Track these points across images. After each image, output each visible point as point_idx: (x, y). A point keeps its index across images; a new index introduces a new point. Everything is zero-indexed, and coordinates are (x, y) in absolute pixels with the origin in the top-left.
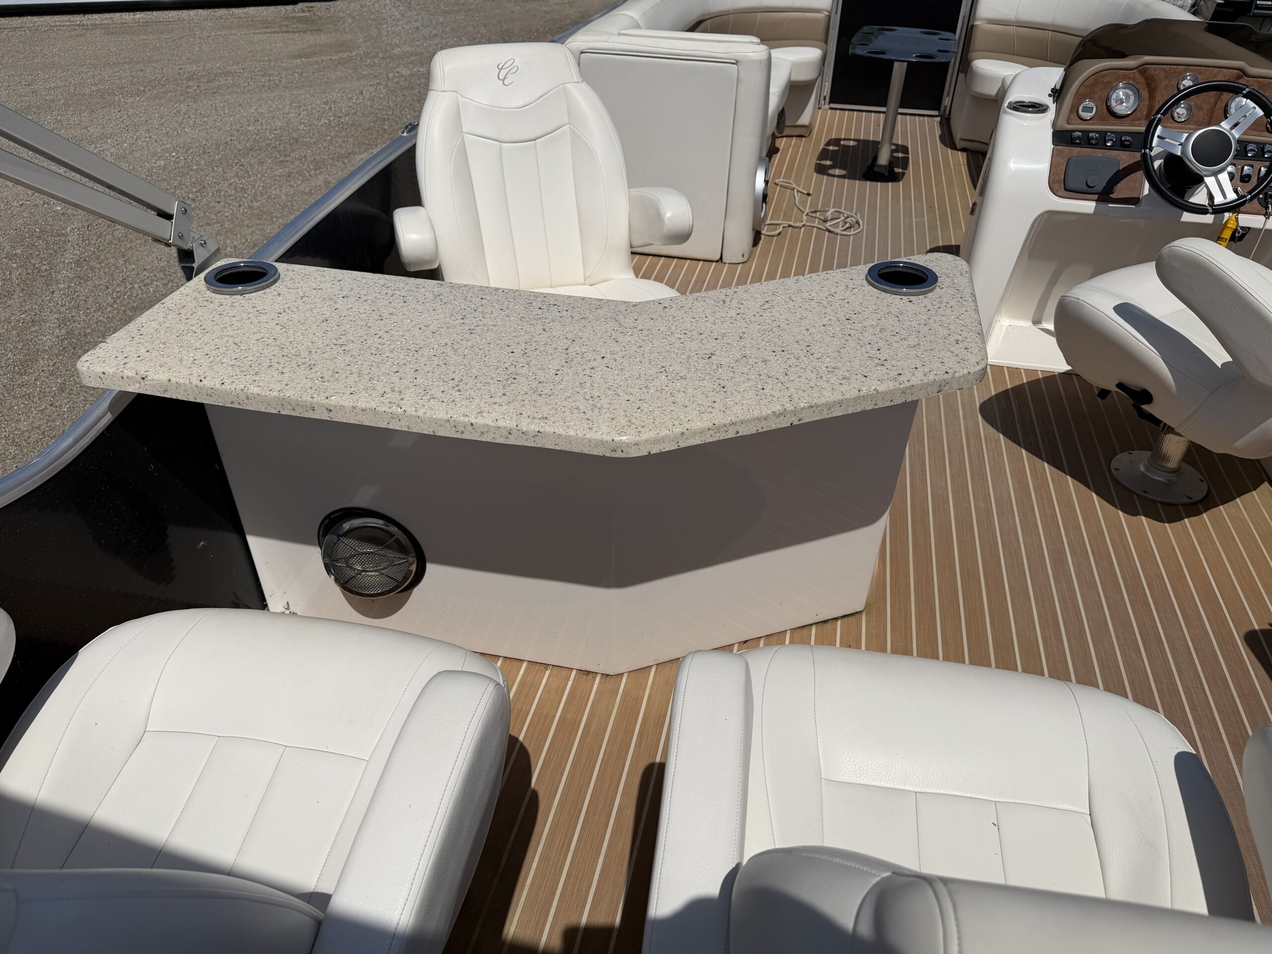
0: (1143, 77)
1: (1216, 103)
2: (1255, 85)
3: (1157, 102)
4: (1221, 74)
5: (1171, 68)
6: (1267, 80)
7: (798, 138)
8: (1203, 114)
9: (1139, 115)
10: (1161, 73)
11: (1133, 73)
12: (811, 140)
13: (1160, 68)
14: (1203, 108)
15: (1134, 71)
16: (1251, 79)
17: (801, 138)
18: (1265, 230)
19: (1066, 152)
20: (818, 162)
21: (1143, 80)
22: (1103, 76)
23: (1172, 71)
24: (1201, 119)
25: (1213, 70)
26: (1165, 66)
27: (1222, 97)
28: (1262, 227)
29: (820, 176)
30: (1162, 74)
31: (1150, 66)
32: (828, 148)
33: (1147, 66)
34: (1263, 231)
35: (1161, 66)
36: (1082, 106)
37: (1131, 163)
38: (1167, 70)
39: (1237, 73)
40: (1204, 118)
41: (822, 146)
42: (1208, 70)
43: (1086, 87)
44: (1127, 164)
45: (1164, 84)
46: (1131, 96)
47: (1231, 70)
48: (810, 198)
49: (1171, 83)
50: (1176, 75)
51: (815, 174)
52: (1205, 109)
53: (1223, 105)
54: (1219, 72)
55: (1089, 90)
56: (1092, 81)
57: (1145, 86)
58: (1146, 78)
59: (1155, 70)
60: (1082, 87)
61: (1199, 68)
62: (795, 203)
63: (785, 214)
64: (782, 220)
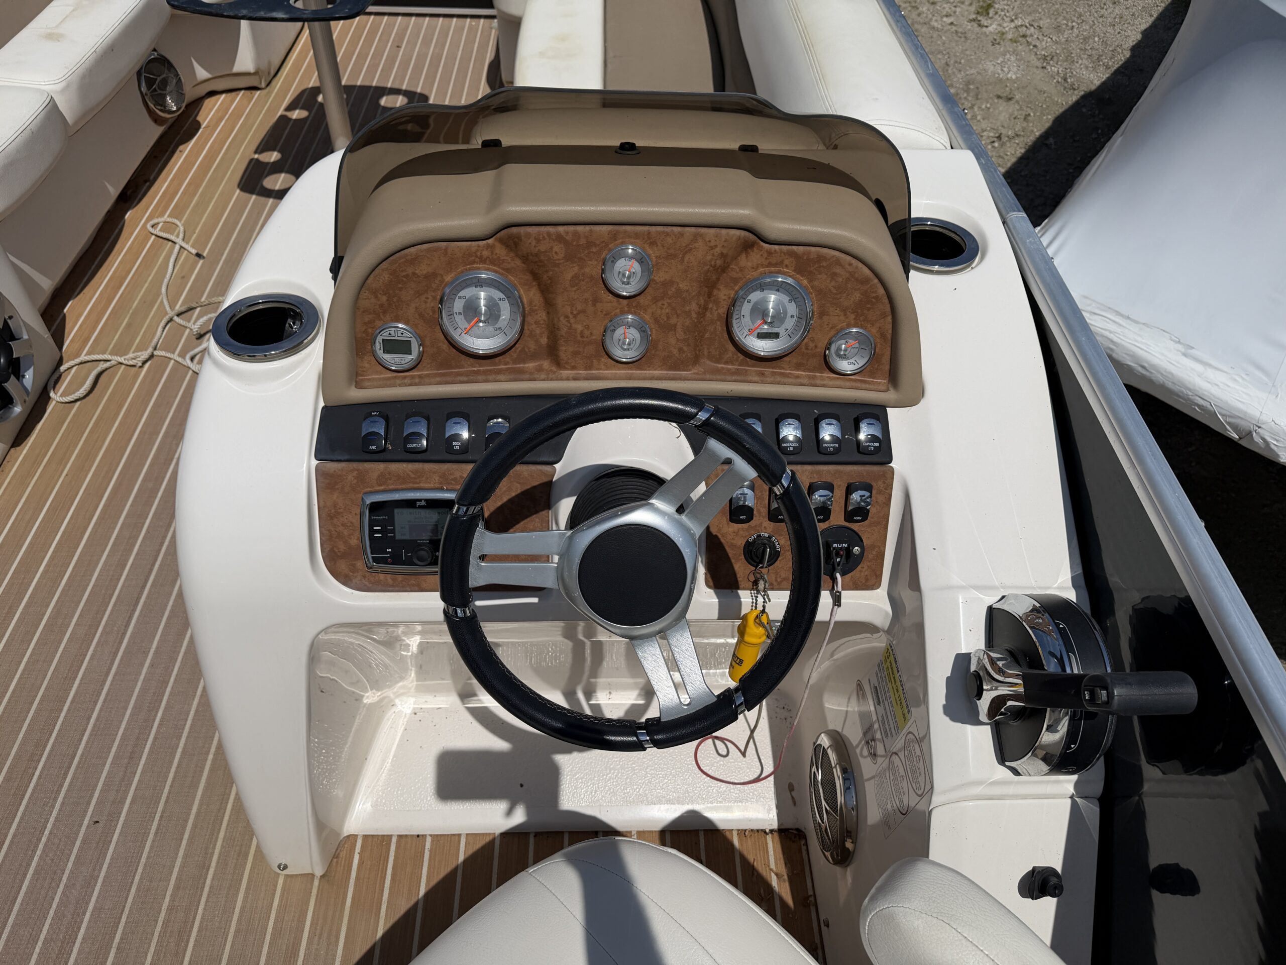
0: (517, 256)
1: (704, 310)
2: (786, 262)
3: (562, 318)
4: (700, 243)
5: (575, 233)
6: (813, 249)
7: (248, 92)
8: (678, 340)
9: (532, 346)
10: (556, 249)
11: (488, 246)
12: (270, 93)
13: (549, 234)
14: (675, 325)
15: (490, 241)
16: (776, 247)
17: (253, 92)
18: (836, 623)
19: (350, 477)
20: (256, 156)
21: (518, 262)
22: (414, 261)
23: (583, 241)
24: (675, 352)
25: (682, 235)
26: (561, 229)
27: (715, 292)
28: (828, 619)
29: (246, 195)
30: (559, 250)
31: (522, 230)
32: (289, 114)
33: (515, 230)
34: (831, 626)
35: (551, 229)
36: (379, 339)
37: (513, 494)
38: (569, 238)
39: (739, 238)
40: (681, 350)
41: (281, 112)
42: (667, 234)
43: (375, 293)
44: (505, 499)
45: (569, 275)
46: (501, 303)
47: (724, 231)
48: (201, 261)
49: (587, 270)
50: (594, 249)
51: (238, 191)
52: (679, 326)
53: (723, 311)
54: (695, 237)
55: (384, 299)
56: (386, 277)
57: (528, 277)
58: (525, 259)
59: (538, 240)
60: (365, 294)
61: (646, 228)
62: (161, 287)
63: (129, 325)
64: (114, 347)
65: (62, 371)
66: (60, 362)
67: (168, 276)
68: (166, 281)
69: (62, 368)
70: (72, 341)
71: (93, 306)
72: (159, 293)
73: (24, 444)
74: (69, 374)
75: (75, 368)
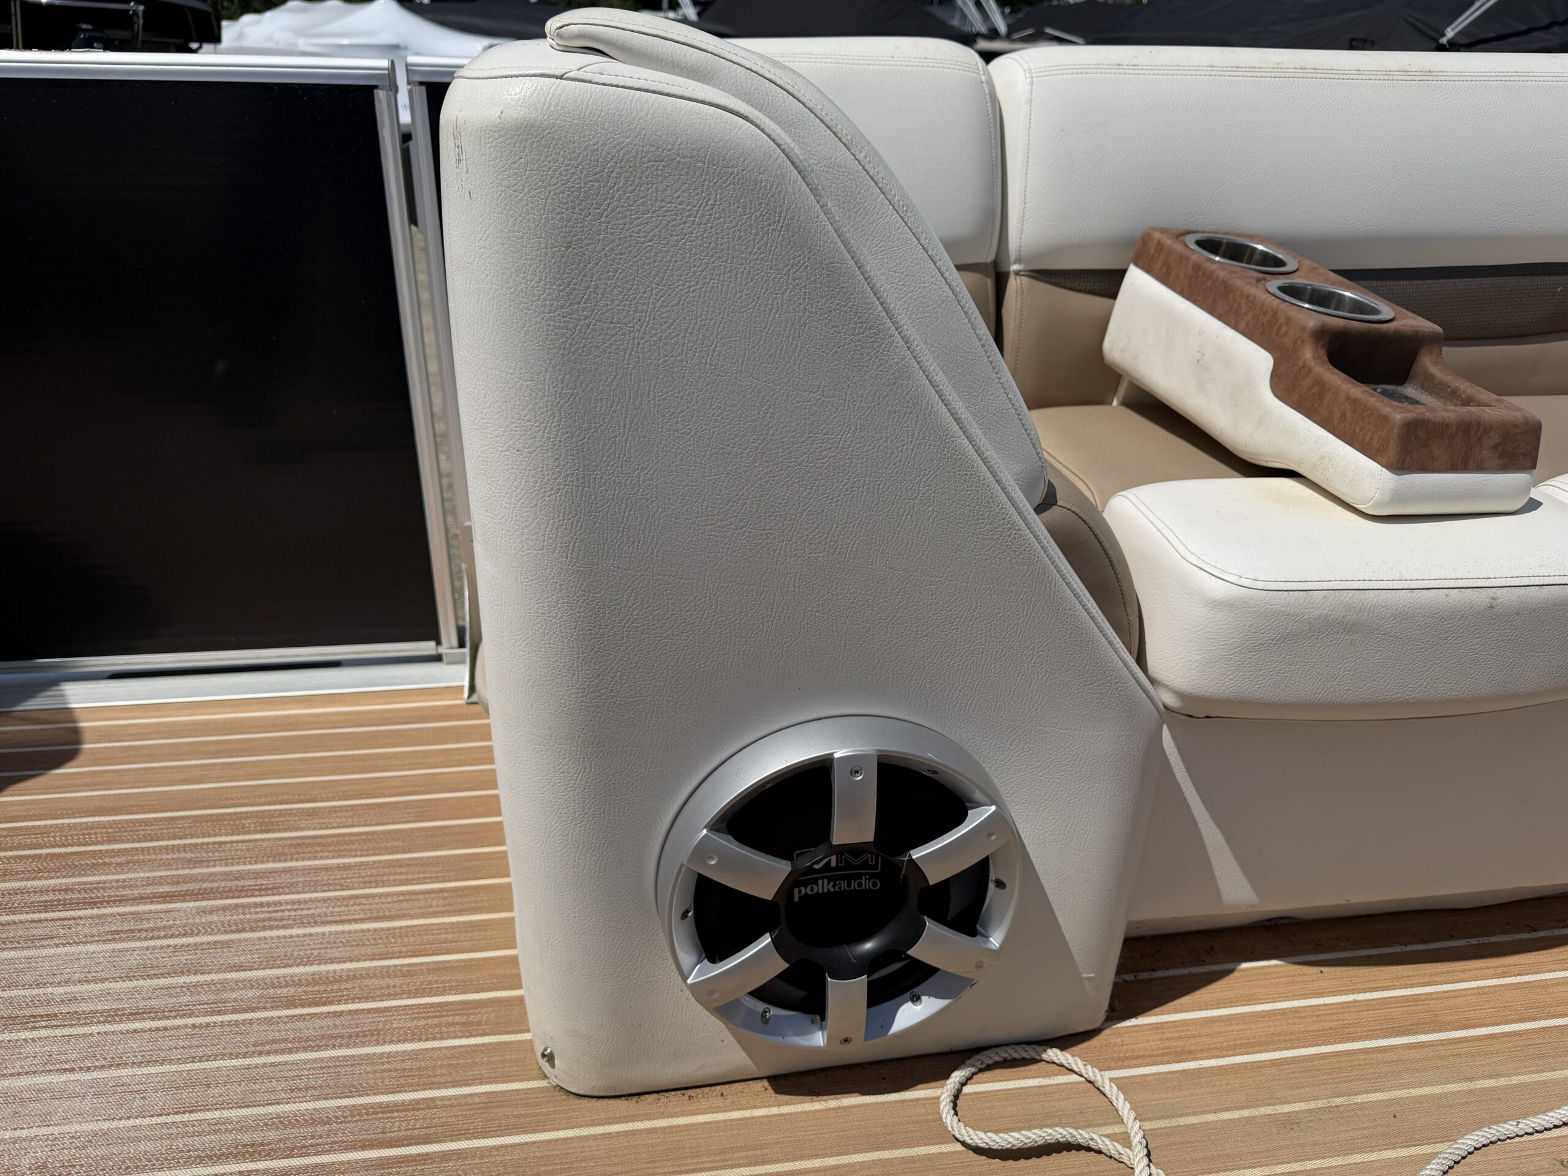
62: (1478, 1125)
63: (1290, 1122)
64: (1193, 1126)
65: (1044, 1056)
66: (1065, 1041)
67: (1528, 1124)
68: (1510, 1128)
69: (1053, 1054)
70: (1157, 1027)
71: (1295, 1011)
72: (1448, 1135)
73: (787, 1098)
74: (1047, 1075)
75: (1074, 1078)
